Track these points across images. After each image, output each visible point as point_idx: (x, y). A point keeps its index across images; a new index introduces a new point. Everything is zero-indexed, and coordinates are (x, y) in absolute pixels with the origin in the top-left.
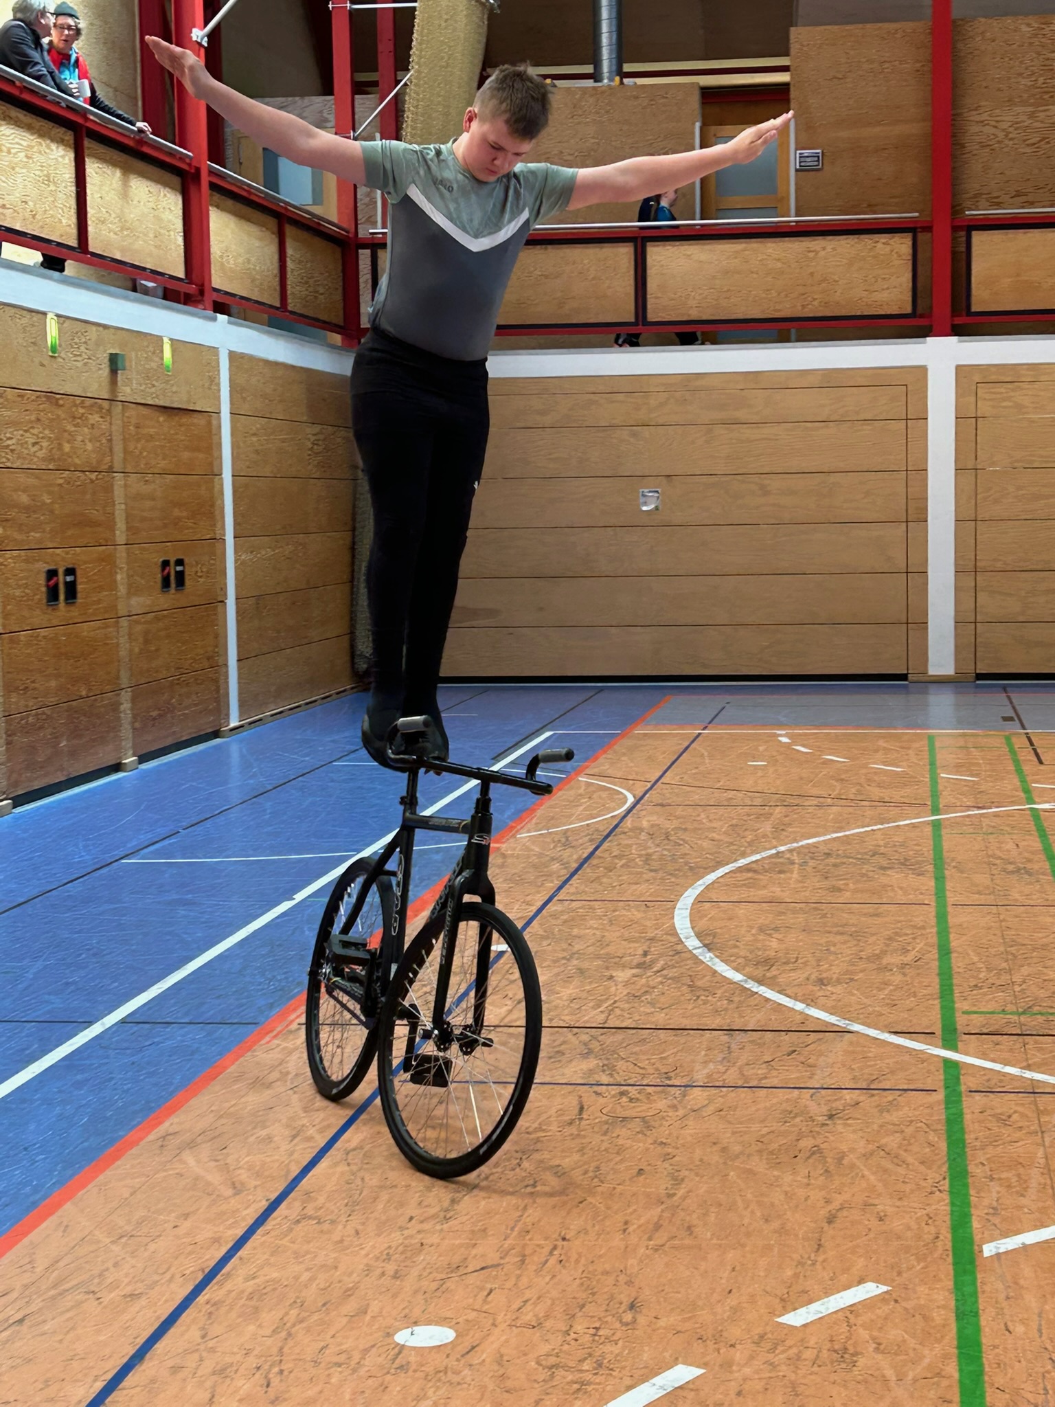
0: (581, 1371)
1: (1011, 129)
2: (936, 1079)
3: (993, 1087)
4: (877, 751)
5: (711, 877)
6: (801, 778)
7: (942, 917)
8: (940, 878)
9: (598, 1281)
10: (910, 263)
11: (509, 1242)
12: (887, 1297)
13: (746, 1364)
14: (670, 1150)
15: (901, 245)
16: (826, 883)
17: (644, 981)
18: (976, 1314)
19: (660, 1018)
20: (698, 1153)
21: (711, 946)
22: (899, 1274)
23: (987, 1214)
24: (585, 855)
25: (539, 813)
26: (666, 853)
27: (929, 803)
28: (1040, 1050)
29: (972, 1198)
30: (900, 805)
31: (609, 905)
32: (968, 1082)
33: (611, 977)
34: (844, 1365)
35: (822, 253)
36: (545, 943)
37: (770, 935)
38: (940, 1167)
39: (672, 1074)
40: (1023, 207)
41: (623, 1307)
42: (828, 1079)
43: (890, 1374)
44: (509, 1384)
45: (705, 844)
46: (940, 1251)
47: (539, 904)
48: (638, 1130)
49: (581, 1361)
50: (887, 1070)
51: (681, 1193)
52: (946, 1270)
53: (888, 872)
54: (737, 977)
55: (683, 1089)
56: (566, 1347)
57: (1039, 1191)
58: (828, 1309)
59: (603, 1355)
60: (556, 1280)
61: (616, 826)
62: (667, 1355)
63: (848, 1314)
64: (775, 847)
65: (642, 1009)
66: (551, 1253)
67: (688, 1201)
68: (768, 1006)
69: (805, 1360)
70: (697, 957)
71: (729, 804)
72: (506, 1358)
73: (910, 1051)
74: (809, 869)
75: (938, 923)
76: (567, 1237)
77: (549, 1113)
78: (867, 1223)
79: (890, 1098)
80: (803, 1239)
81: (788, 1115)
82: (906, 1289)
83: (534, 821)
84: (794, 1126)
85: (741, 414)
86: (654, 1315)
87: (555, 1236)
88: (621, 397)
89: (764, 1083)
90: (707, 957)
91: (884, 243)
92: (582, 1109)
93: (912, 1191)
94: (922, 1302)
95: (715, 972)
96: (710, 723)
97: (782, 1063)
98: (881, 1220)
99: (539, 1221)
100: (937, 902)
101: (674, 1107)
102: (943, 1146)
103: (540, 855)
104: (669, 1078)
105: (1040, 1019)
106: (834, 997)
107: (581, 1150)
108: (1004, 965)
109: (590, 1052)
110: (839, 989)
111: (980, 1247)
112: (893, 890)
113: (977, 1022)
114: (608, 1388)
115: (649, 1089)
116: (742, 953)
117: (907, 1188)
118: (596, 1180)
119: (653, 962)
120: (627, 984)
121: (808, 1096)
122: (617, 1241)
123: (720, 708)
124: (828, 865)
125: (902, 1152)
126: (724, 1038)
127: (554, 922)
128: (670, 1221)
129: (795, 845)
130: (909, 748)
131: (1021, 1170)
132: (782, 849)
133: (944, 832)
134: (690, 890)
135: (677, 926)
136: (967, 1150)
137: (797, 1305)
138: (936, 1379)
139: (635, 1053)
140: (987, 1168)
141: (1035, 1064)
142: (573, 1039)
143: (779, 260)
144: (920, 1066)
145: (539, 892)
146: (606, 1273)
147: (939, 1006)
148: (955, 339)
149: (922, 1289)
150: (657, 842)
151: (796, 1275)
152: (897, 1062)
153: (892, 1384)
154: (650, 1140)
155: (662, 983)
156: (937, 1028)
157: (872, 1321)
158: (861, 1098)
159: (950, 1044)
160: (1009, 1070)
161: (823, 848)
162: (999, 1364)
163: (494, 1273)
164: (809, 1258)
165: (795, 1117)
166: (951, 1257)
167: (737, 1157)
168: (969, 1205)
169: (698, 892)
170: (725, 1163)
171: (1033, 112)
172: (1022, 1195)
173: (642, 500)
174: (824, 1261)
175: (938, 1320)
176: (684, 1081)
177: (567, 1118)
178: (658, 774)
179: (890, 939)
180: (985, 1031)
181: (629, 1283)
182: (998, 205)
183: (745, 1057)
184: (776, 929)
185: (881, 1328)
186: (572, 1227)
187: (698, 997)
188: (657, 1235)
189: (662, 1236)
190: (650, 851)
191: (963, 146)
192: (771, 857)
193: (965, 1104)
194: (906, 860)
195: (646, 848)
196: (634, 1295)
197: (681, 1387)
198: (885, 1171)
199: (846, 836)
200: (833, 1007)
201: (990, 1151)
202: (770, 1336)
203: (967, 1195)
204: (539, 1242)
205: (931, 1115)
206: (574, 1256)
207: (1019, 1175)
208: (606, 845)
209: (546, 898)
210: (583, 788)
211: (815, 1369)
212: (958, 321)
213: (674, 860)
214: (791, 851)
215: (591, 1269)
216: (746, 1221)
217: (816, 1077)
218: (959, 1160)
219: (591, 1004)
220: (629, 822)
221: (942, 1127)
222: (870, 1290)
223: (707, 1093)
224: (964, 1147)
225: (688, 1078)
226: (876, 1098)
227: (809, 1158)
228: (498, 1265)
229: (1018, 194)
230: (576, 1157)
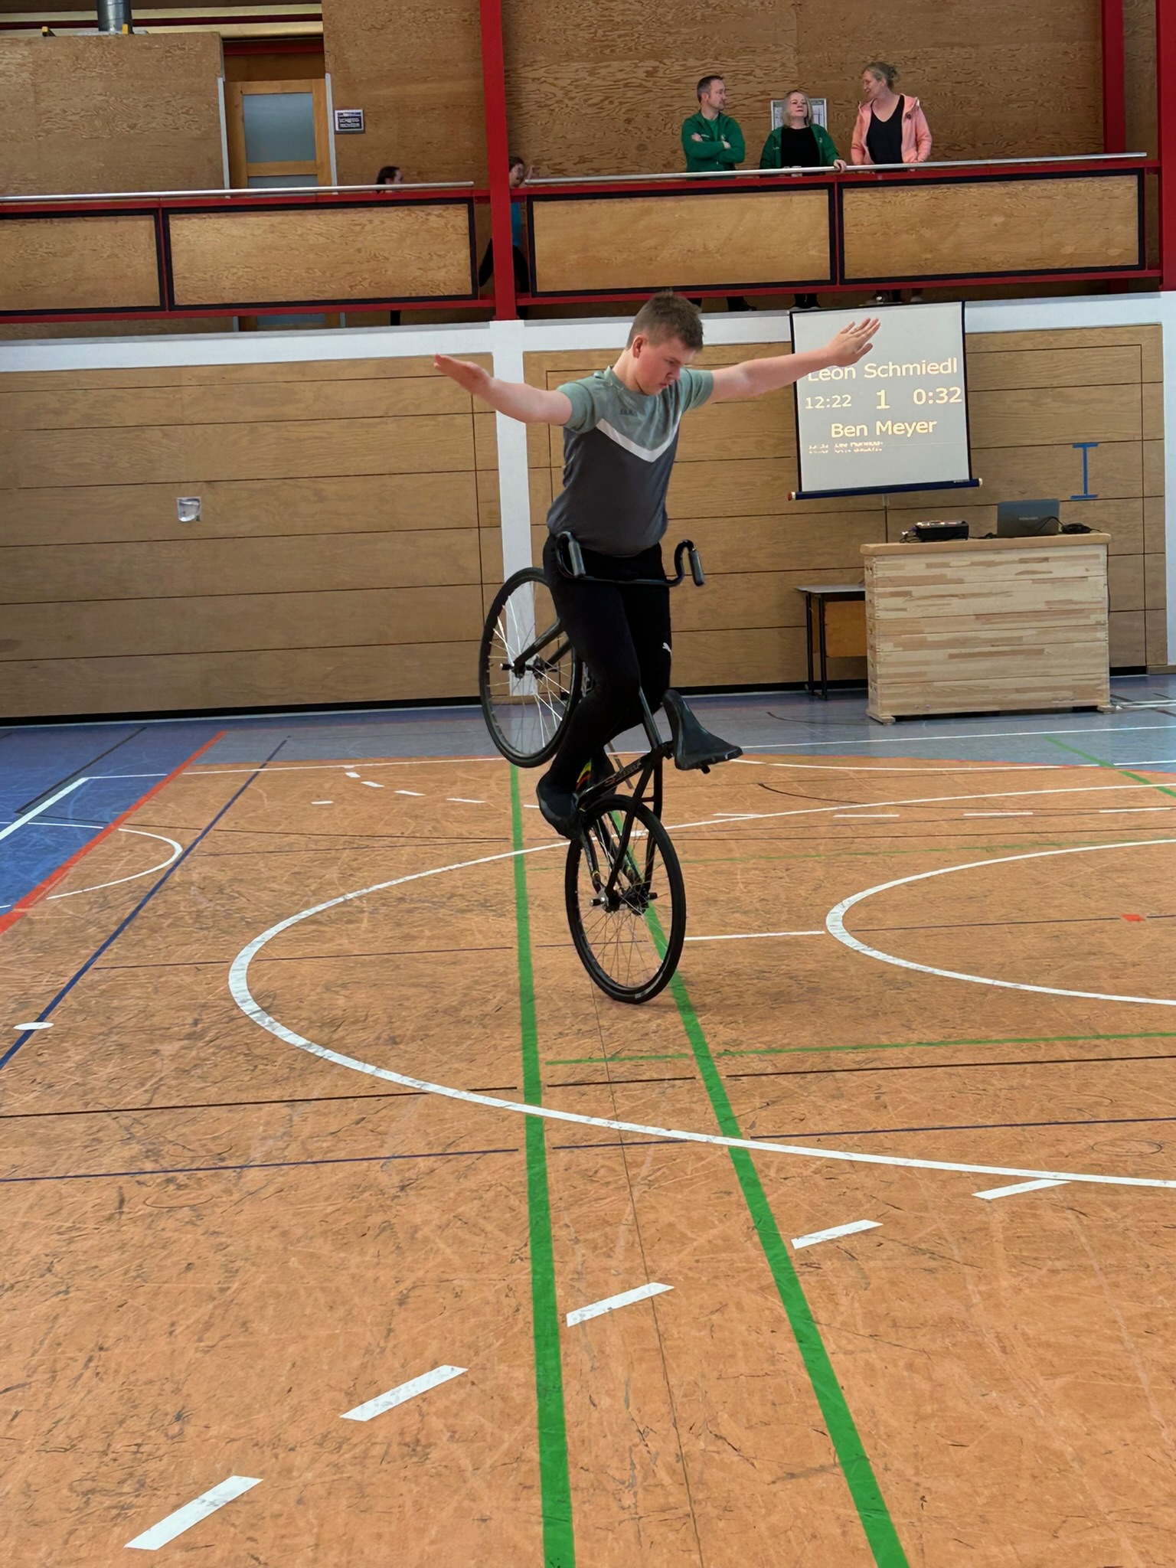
0: (121, 1494)
1: (570, 88)
2: (519, 1137)
3: (579, 1142)
4: (454, 783)
5: (272, 932)
6: (371, 817)
7: (524, 960)
8: (522, 919)
9: (140, 1391)
10: (468, 237)
11: (36, 1358)
12: (464, 1379)
13: (307, 1469)
14: (223, 1239)
15: (457, 218)
16: (398, 932)
17: (194, 1053)
18: (559, 1390)
19: (212, 1093)
20: (254, 1241)
21: (270, 1010)
22: (477, 1353)
23: (572, 1279)
24: (126, 916)
25: (72, 870)
26: (218, 908)
27: (511, 837)
28: (628, 1097)
29: (555, 1264)
30: (479, 840)
31: (153, 970)
32: (553, 1138)
33: (156, 1052)
34: (415, 1459)
35: (369, 227)
36: (79, 1018)
37: (337, 993)
38: (522, 1232)
39: (225, 1155)
40: (588, 175)
41: (169, 1418)
42: (399, 1147)
43: (466, 1463)
44: (38, 1516)
45: (266, 896)
46: (520, 1325)
47: (73, 974)
48: (187, 1220)
49: (122, 1482)
50: (465, 1132)
51: (235, 1286)
52: (527, 1344)
53: (468, 915)
54: (300, 1041)
55: (238, 1170)
56: (104, 1469)
57: (626, 1250)
58: (398, 1398)
59: (145, 1474)
60: (89, 1397)
61: (162, 881)
62: (218, 1466)
63: (420, 1402)
64: (342, 895)
65: (192, 1085)
66: (86, 1366)
67: (244, 1294)
68: (335, 1071)
69: (373, 1457)
70: (254, 1023)
71: (290, 850)
72: (33, 1488)
73: (490, 1109)
74: (380, 917)
75: (520, 967)
76: (106, 1346)
77: (84, 1209)
78: (441, 1300)
79: (469, 1162)
80: (372, 1324)
81: (356, 1190)
82: (485, 1369)
83: (66, 880)
84: (362, 1200)
85: (289, 410)
86: (205, 1423)
87: (91, 1346)
88: (149, 393)
89: (329, 1157)
90: (266, 1021)
91: (438, 216)
92: (122, 1202)
93: (491, 1262)
94: (501, 1382)
95: (276, 1037)
96: (269, 759)
97: (348, 1133)
98: (457, 1295)
99: (73, 1330)
100: (520, 945)
101: (229, 1192)
102: (525, 1209)
103: (72, 919)
104: (223, 1160)
105: (628, 1064)
106: (407, 1056)
107: (122, 1247)
108: (592, 1010)
109: (132, 1137)
110: (412, 1047)
111: (564, 1316)
112: (473, 934)
113: (562, 1073)
114: (152, 1510)
115: (200, 1174)
116: (304, 1014)
117: (485, 1259)
118: (139, 1280)
119: (205, 1031)
120: (174, 1057)
121: (378, 1167)
122: (162, 1345)
123: (280, 742)
124: (401, 911)
125: (481, 1222)
126: (284, 1110)
127: (91, 994)
128: (223, 1319)
129: (365, 891)
130: (490, 777)
131: (608, 1229)
132: (350, 896)
133: (527, 867)
134: (246, 948)
135: (232, 988)
136: (551, 1211)
137: (364, 1399)
138: (515, 1465)
139: (183, 1134)
140: (572, 1229)
141: (623, 1113)
142: (113, 1125)
143: (321, 234)
144: (501, 1124)
145: (72, 961)
146: (150, 1382)
147: (521, 1059)
148: (521, 322)
149: (503, 1367)
150: (210, 896)
151: (364, 1366)
152: (476, 1123)
153: (468, 1474)
154: (200, 1231)
155: (214, 1054)
156: (519, 1082)
157: (446, 1407)
158: (436, 1165)
159: (532, 1098)
160: (596, 1121)
161: (397, 894)
162: (583, 1442)
163: (20, 1394)
164: (378, 1344)
165: (363, 1192)
166: (532, 1328)
167: (298, 1241)
168: (552, 1271)
169: (256, 949)
170: (285, 1249)
171: (594, 69)
172: (609, 1256)
173: (180, 509)
174: (395, 1346)
175: (518, 1400)
176: (240, 1162)
177: (107, 1213)
178: (211, 820)
179: (469, 988)
180: (571, 1081)
181: (177, 1391)
182: (562, 172)
183: (307, 1130)
184: (344, 986)
185: (456, 1415)
186: (111, 1334)
187: (256, 1066)
188: (208, 1335)
189: (211, 1337)
190: (201, 907)
191: (519, 106)
192: (338, 905)
193: (548, 1162)
194: (486, 901)
195: (196, 904)
196: (181, 1403)
197: (234, 1501)
198: (462, 1242)
199: (420, 878)
200: (406, 1068)
201: (576, 1211)
202: (334, 1434)
203: (550, 1260)
204: (72, 1355)
205: (513, 1177)
206: (113, 1366)
207: (606, 1236)
208: (150, 903)
209: (81, 966)
210: (124, 838)
211: (385, 1466)
212: (523, 302)
213: (228, 916)
214: (360, 898)
215: (132, 1378)
216: (307, 1312)
217: (386, 1146)
218: (541, 1223)
219: (133, 1084)
220: (177, 877)
221: (524, 1189)
222: (446, 1373)
223: (266, 1173)
224: (548, 1209)
225: (245, 1158)
226: (453, 1163)
227: (378, 1235)
228: (23, 1385)
229: (582, 160)
230: (115, 1256)
